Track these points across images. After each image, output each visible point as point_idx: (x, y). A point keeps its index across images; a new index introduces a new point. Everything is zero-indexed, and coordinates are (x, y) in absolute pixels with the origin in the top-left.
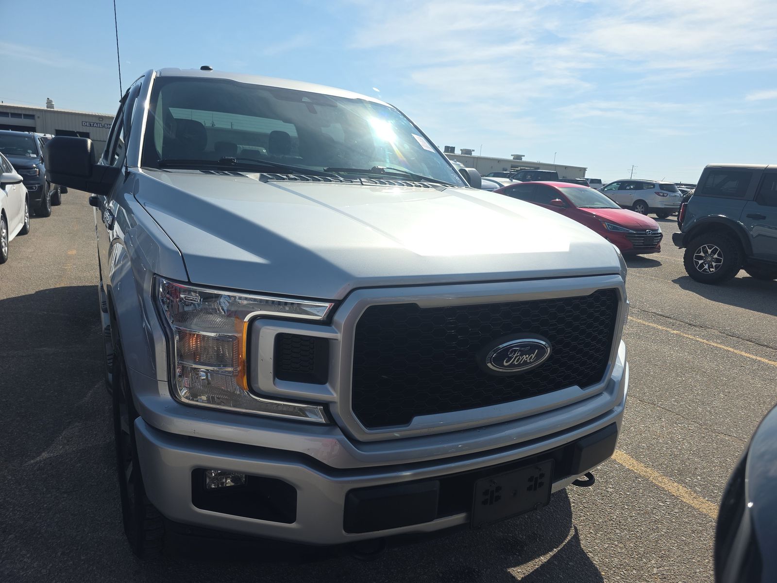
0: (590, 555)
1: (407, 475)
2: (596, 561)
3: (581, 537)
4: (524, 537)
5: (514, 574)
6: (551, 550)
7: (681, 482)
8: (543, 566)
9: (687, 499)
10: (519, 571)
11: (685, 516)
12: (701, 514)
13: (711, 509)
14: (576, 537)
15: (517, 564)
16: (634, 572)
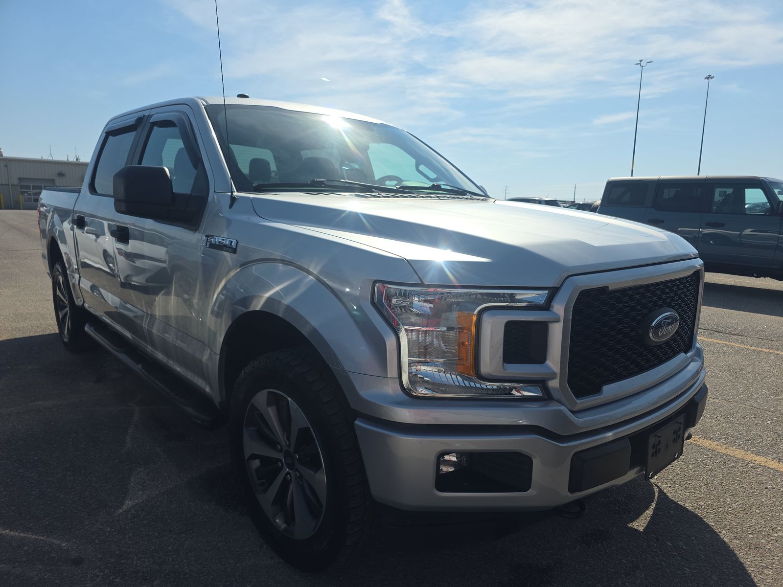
0: (681, 503)
1: (610, 435)
2: (688, 506)
3: (665, 491)
4: (623, 499)
5: (635, 527)
6: (651, 505)
7: (709, 438)
8: (652, 517)
9: (721, 450)
10: (637, 524)
11: (729, 463)
12: (737, 458)
13: (742, 455)
14: (661, 491)
15: (633, 520)
16: (720, 509)
